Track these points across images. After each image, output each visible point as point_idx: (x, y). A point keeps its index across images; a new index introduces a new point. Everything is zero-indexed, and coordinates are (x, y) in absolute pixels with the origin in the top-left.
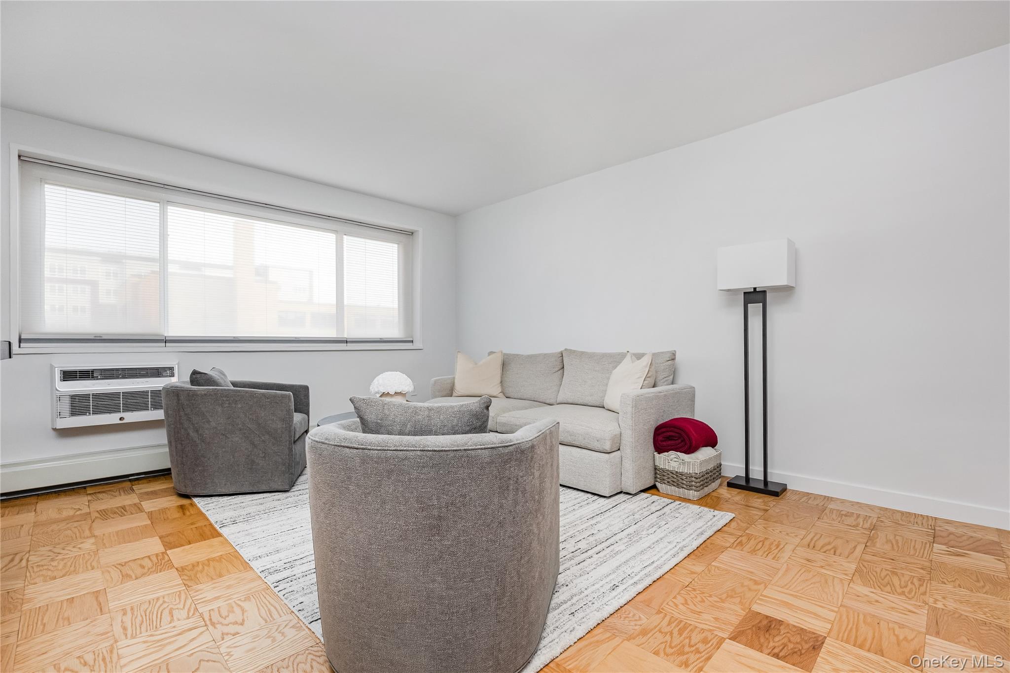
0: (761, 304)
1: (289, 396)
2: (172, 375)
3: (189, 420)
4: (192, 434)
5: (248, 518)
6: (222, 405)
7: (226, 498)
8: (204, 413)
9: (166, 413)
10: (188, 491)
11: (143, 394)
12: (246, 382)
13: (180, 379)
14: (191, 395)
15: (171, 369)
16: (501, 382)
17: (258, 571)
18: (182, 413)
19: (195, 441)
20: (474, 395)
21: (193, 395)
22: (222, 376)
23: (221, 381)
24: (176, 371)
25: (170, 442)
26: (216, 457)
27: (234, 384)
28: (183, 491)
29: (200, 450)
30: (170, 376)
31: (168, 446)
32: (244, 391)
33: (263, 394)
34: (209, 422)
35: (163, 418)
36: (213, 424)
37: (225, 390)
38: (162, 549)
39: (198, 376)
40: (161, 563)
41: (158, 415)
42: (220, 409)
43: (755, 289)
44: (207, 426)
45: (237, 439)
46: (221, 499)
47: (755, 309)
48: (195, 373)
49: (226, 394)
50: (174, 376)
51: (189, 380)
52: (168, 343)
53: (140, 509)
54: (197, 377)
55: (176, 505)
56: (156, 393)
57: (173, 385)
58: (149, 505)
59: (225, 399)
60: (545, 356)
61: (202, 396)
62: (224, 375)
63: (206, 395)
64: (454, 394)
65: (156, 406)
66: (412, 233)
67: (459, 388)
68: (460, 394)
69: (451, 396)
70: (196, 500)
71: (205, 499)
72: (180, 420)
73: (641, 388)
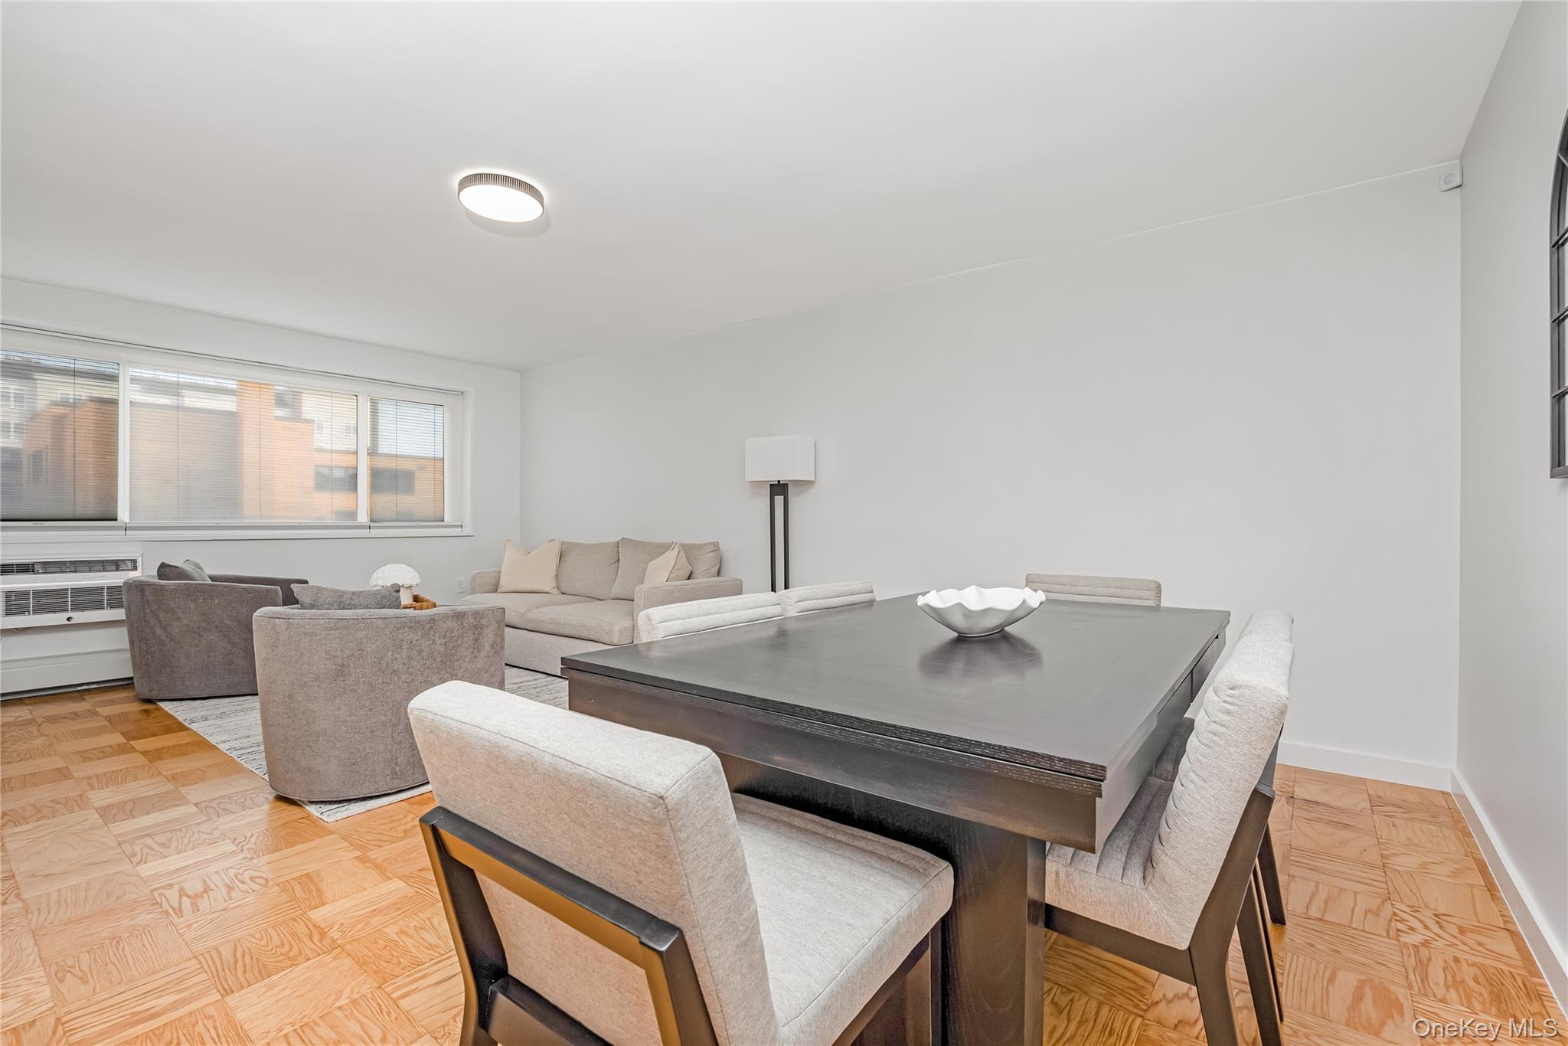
0: (783, 497)
1: (276, 590)
2: (135, 568)
3: (156, 617)
4: (159, 631)
5: (222, 715)
6: (195, 601)
7: (199, 702)
8: (173, 610)
9: (128, 613)
10: (154, 695)
11: (98, 590)
12: (228, 576)
13: (145, 573)
14: (158, 590)
15: (134, 562)
16: (556, 576)
17: (224, 751)
18: (148, 610)
19: (163, 641)
20: (522, 590)
21: (161, 590)
22: (198, 570)
23: (196, 575)
24: (139, 564)
25: (132, 643)
26: (187, 657)
27: (213, 578)
28: (147, 696)
29: (168, 650)
30: (132, 570)
31: (129, 652)
32: (222, 585)
33: (245, 589)
34: (179, 619)
35: (125, 618)
36: (185, 622)
37: (199, 584)
38: (126, 741)
39: (167, 569)
40: (122, 750)
41: (119, 614)
42: (192, 605)
43: (779, 481)
44: (176, 623)
45: (213, 637)
46: (192, 703)
47: (779, 500)
48: (163, 566)
49: (201, 589)
50: (136, 570)
51: (156, 574)
52: (129, 530)
53: (97, 714)
54: (165, 571)
55: (140, 709)
56: (113, 590)
57: (136, 579)
58: (104, 711)
59: (199, 594)
60: (605, 545)
61: (171, 591)
62: (200, 568)
63: (176, 590)
64: (499, 590)
65: (114, 604)
66: (462, 393)
67: (505, 583)
68: (505, 589)
69: (496, 592)
70: (162, 705)
71: (174, 703)
72: (144, 617)
73: (667, 581)
